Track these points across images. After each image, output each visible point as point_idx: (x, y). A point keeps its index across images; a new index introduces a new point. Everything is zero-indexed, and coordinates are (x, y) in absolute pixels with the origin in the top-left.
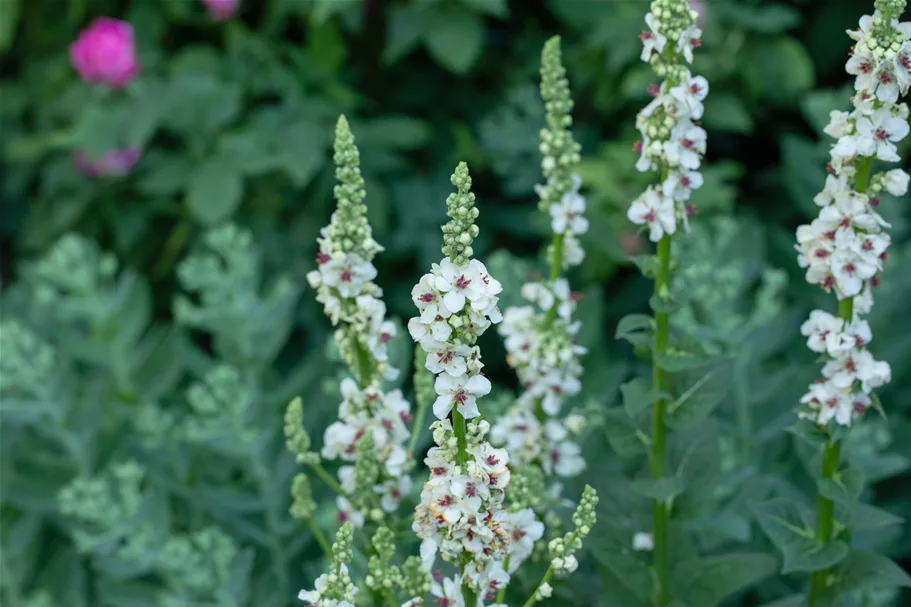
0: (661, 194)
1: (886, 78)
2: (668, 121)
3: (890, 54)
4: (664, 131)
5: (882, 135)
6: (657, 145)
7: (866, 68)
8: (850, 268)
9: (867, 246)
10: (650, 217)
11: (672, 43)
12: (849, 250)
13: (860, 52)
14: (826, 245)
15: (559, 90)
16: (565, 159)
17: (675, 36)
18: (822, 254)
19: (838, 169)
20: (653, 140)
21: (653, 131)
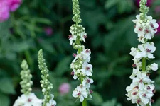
0: (82, 86)
1: (147, 31)
2: (81, 62)
3: (147, 24)
4: (80, 65)
5: (148, 51)
6: (78, 70)
7: (140, 30)
8: (145, 95)
9: (149, 88)
10: (79, 94)
11: (79, 37)
12: (143, 90)
13: (138, 25)
14: (136, 90)
15: (44, 66)
16: (49, 88)
17: (79, 35)
18: (135, 94)
19: (137, 64)
20: (77, 69)
21: (76, 66)
